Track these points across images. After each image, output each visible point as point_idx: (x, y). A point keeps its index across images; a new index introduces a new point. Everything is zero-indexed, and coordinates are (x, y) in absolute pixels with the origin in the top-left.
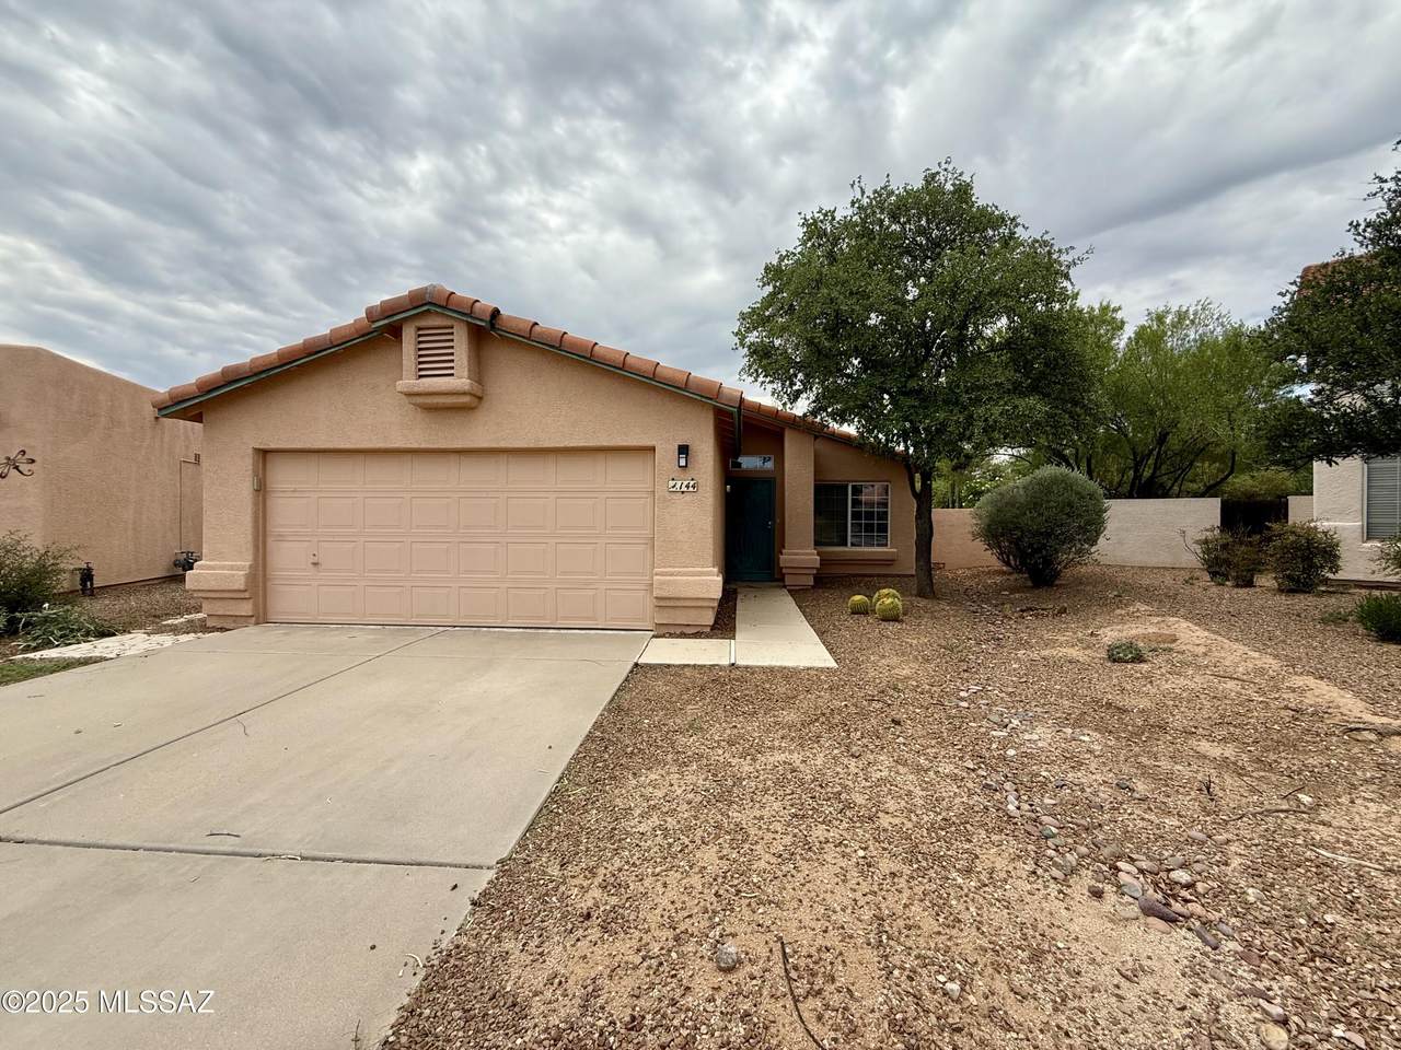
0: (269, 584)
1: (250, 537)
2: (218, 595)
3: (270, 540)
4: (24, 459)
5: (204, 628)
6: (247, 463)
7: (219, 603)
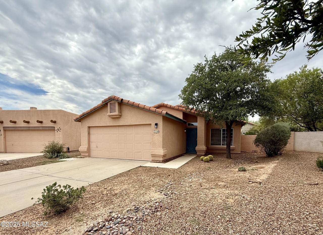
0: (90, 150)
1: (87, 142)
2: (83, 152)
3: (90, 142)
4: (60, 129)
5: (81, 158)
6: (87, 129)
7: (83, 153)
